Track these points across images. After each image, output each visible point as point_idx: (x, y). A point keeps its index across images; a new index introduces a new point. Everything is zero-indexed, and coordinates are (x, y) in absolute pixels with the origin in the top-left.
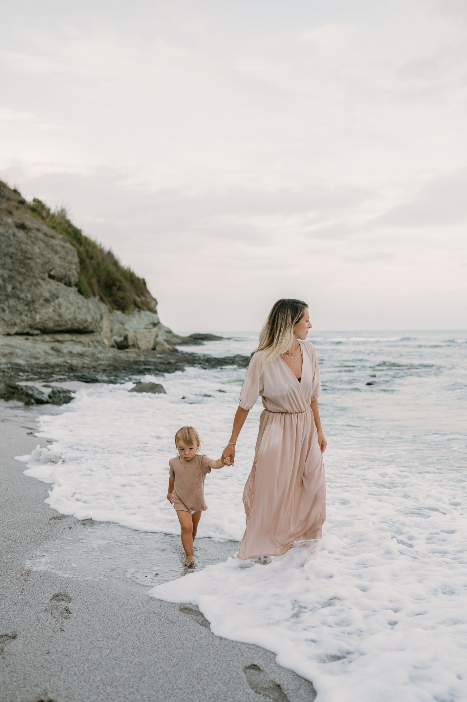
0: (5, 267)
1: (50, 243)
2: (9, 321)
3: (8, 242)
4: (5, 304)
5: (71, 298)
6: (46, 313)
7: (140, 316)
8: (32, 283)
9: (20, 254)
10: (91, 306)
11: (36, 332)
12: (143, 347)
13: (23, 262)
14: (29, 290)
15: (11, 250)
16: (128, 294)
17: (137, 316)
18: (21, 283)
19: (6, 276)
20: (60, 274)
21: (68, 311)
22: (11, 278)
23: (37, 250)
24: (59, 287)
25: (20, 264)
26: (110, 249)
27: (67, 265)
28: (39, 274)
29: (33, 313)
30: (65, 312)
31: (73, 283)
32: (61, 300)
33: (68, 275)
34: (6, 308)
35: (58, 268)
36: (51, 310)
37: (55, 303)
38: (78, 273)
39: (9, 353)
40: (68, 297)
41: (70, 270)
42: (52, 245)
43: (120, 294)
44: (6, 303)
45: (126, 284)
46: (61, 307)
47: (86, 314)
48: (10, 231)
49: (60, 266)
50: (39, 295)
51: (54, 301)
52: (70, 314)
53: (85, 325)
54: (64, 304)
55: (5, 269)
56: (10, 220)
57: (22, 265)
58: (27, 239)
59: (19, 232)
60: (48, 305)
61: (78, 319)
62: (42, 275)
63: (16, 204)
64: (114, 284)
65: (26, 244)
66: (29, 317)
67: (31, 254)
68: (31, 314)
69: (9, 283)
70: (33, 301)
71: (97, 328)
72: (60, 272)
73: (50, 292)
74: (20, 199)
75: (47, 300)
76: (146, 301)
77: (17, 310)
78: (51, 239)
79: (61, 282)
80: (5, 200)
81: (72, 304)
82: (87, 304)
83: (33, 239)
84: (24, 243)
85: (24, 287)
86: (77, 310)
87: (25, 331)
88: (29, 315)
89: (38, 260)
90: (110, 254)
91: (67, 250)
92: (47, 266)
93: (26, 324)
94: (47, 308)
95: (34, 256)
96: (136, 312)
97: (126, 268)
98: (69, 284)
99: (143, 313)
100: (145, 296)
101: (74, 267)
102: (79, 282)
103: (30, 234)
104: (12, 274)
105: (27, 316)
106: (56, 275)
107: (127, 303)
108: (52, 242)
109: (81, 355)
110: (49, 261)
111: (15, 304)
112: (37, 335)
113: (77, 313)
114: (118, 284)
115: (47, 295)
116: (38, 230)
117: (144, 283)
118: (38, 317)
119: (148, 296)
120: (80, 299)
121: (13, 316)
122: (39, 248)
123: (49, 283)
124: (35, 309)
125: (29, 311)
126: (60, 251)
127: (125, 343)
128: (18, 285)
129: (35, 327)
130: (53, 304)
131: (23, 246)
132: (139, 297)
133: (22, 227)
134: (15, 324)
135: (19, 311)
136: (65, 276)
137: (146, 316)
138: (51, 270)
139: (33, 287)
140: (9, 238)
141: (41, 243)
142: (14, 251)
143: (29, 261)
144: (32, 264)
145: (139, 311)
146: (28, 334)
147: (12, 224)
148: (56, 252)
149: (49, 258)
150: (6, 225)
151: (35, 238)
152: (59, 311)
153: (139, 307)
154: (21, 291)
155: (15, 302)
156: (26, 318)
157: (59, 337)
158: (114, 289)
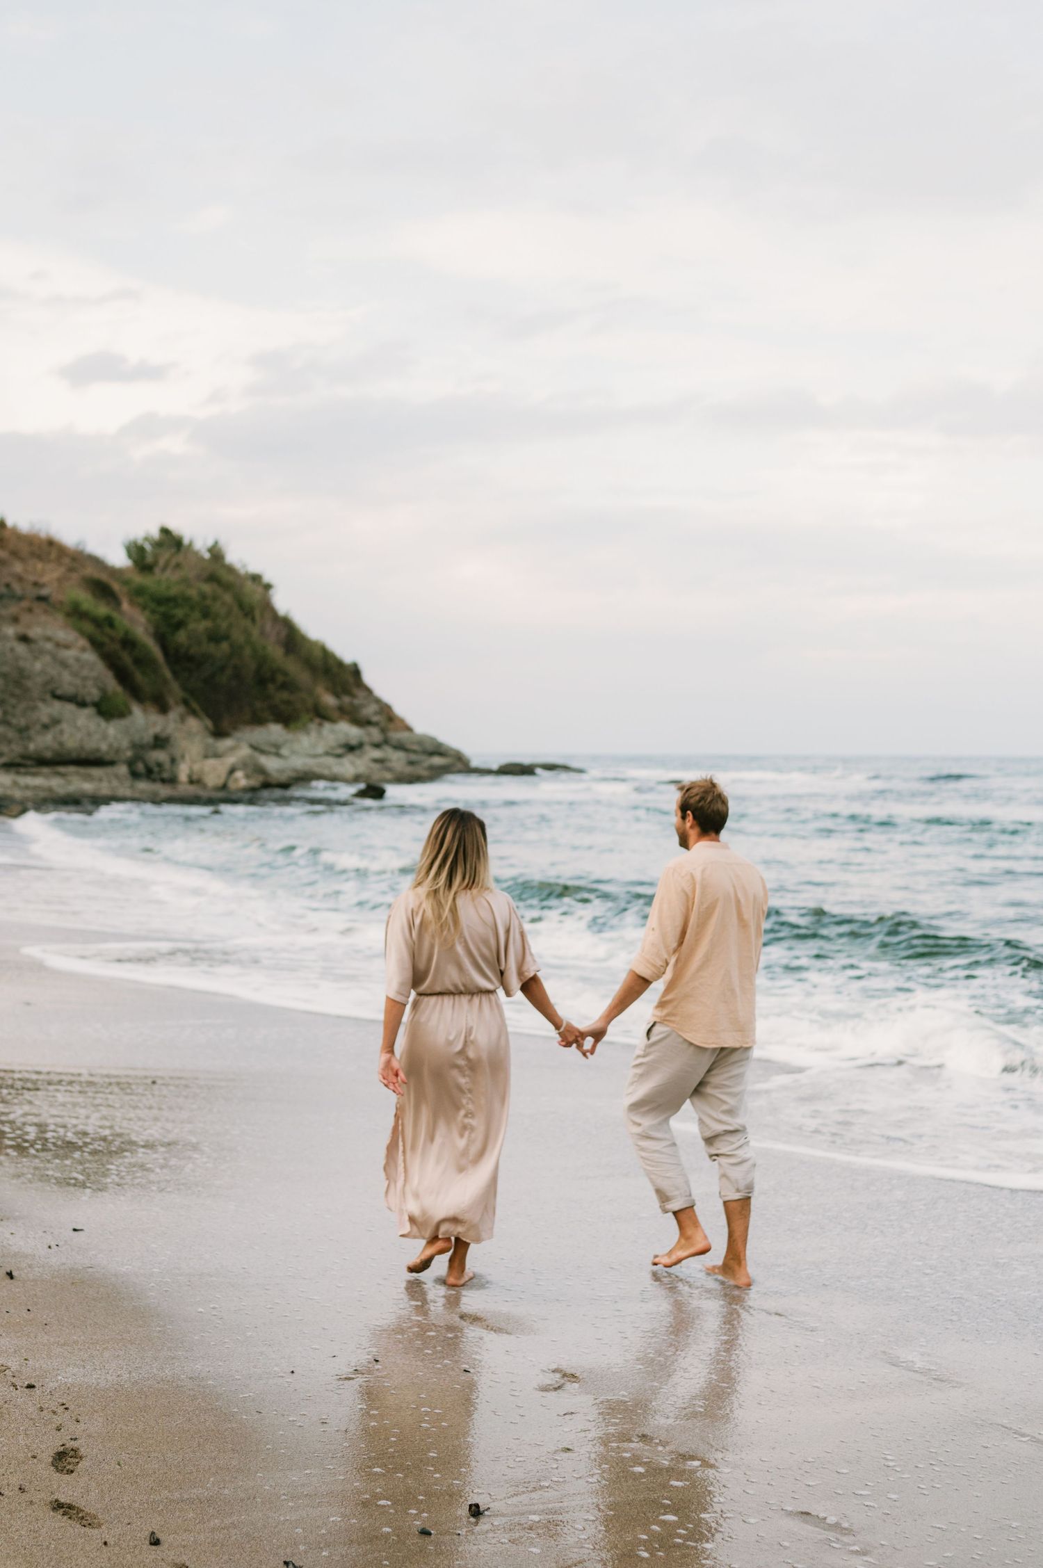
1: (60, 655)
5: (81, 722)
6: (44, 741)
7: (319, 733)
8: (29, 706)
9: (16, 672)
11: (29, 763)
13: (18, 683)
14: (23, 715)
16: (303, 695)
17: (314, 734)
20: (69, 693)
21: (73, 739)
23: (39, 667)
24: (67, 709)
25: (15, 684)
27: (78, 682)
28: (39, 695)
29: (27, 741)
30: (69, 740)
31: (89, 703)
33: (82, 693)
35: (66, 687)
36: (49, 737)
37: (56, 730)
40: (78, 720)
41: (85, 687)
42: (61, 659)
43: (285, 695)
45: (304, 677)
46: (64, 734)
47: (98, 741)
48: (8, 646)
49: (71, 683)
50: (36, 720)
51: (54, 727)
52: (76, 741)
53: (98, 755)
54: (69, 730)
56: (11, 631)
57: (17, 686)
58: (29, 653)
59: (19, 646)
60: (46, 732)
61: (88, 747)
62: (43, 695)
63: (30, 604)
64: (273, 680)
65: (26, 659)
66: (21, 746)
67: (30, 671)
68: (24, 743)
70: (27, 728)
71: (120, 757)
72: (70, 690)
73: (51, 715)
74: (40, 594)
75: (45, 727)
76: (352, 704)
78: (62, 650)
79: (71, 702)
80: (14, 601)
81: (79, 730)
82: (106, 728)
83: (35, 653)
84: (23, 659)
85: (17, 711)
86: (87, 736)
87: (15, 762)
88: (21, 743)
89: (38, 679)
92: (51, 685)
93: (16, 753)
94: (44, 735)
95: (34, 674)
96: (313, 727)
98: (82, 704)
99: (327, 726)
100: (353, 696)
101: (90, 683)
102: (99, 700)
103: (33, 647)
105: (18, 744)
106: (63, 694)
107: (297, 709)
108: (63, 654)
110: (55, 679)
113: (86, 741)
114: (280, 678)
115: (45, 719)
116: (48, 639)
118: (32, 745)
120: (95, 722)
122: (42, 663)
123: (51, 704)
124: (29, 736)
125: (21, 738)
126: (72, 665)
129: (29, 757)
130: (52, 730)
131: (22, 663)
132: (336, 697)
133: (24, 639)
135: (8, 738)
136: (78, 695)
137: (333, 731)
138: (56, 690)
139: (29, 711)
141: (47, 656)
142: (10, 670)
143: (26, 681)
145: (320, 725)
146: (19, 765)
147: (13, 636)
148: (66, 667)
151: (38, 651)
152: (60, 738)
153: (322, 717)
154: (14, 716)
156: (16, 747)
157: (62, 769)
158: (271, 688)
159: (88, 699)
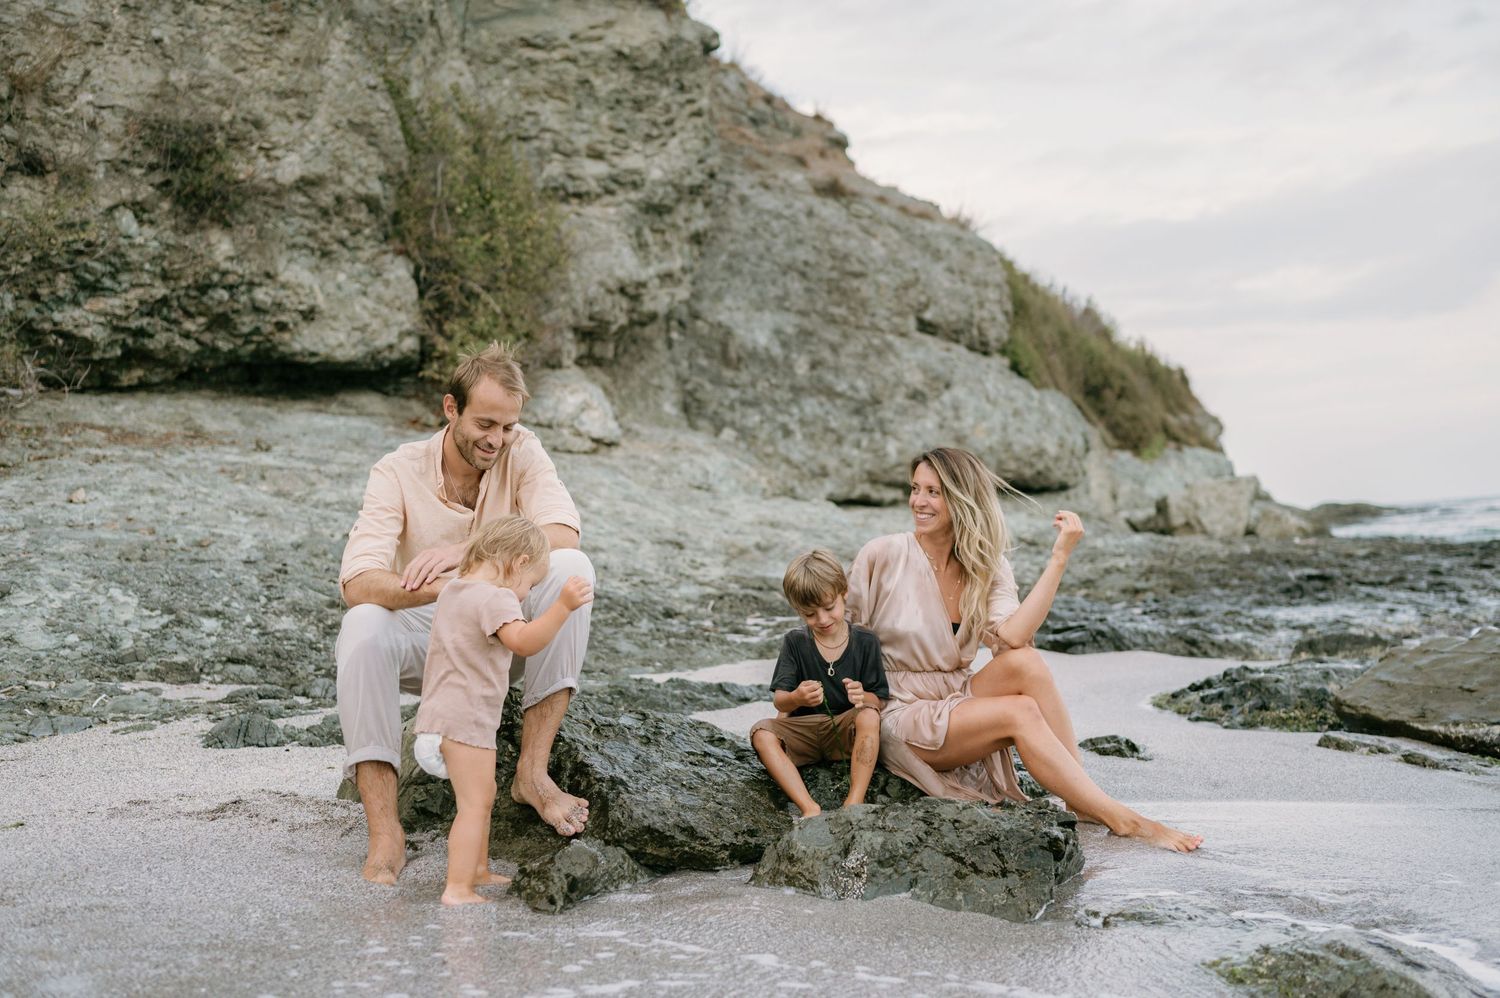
0: (787, 304)
1: (918, 232)
2: (804, 464)
3: (793, 233)
4: (791, 415)
5: (989, 386)
6: (918, 435)
7: (1182, 461)
8: (871, 345)
9: (829, 263)
10: (1051, 408)
11: (890, 494)
12: (1219, 530)
13: (838, 289)
14: (860, 369)
15: (802, 254)
16: (1146, 407)
17: (1174, 464)
18: (834, 349)
19: (790, 330)
20: (953, 318)
21: (984, 425)
22: (805, 334)
23: (877, 249)
24: (953, 355)
25: (829, 292)
26: (1089, 301)
27: (970, 290)
28: (888, 319)
29: (877, 436)
30: (974, 427)
31: (994, 344)
32: (959, 392)
33: (976, 320)
34: (793, 426)
35: (945, 302)
36: (930, 423)
37: (942, 403)
38: (1006, 313)
39: (758, 547)
40: (980, 381)
41: (981, 305)
42: (922, 236)
43: (1126, 408)
44: (795, 410)
45: (1139, 383)
46: (962, 413)
47: (1038, 431)
48: (799, 205)
49: (952, 294)
50: (892, 379)
51: (938, 397)
52: (990, 432)
53: (1040, 466)
54: (971, 404)
55: (788, 310)
56: (798, 177)
57: (836, 296)
58: (850, 222)
59: (825, 204)
60: (920, 410)
61: (1017, 448)
62: (897, 320)
63: (820, 143)
64: (1107, 384)
65: (846, 233)
66: (867, 450)
67: (860, 261)
68: (871, 440)
69: (800, 353)
70: (876, 401)
71: (1076, 475)
72: (952, 312)
73: (925, 371)
74: (833, 135)
75: (916, 396)
76: (1193, 423)
77: (828, 430)
78: (919, 221)
79: (957, 341)
80: (788, 136)
81: (994, 403)
82: (1041, 402)
83: (865, 222)
84: (838, 234)
85: (844, 360)
86: (1011, 420)
87: (856, 494)
88: (865, 443)
89: (882, 278)
90: (1089, 313)
91: (969, 247)
92: (912, 293)
93: (856, 469)
94: (918, 417)
95: (872, 266)
96: (1170, 449)
97: (1132, 345)
98: (982, 348)
99: (1188, 451)
100: (1190, 413)
101: (992, 294)
102: (1010, 341)
103: (855, 207)
104: (806, 323)
105: (858, 445)
106: (939, 320)
107: (1145, 429)
108: (923, 228)
109: (1032, 544)
110: (917, 280)
111: (819, 411)
112: (894, 503)
113: (1011, 430)
114: (1117, 383)
115: (916, 379)
116: (882, 199)
117: (1184, 380)
118: (892, 447)
119: (1196, 411)
120: (1017, 387)
121: (818, 448)
122: (884, 244)
123: (921, 343)
124: (881, 422)
125: (863, 430)
126: (948, 252)
127: (1161, 524)
128: (826, 354)
129: (887, 478)
130: (935, 405)
131: (837, 241)
132: (1175, 415)
133: (832, 190)
134: (824, 473)
135: (833, 431)
136: (969, 323)
137: (1198, 459)
138: (926, 306)
139: (873, 359)
140: (795, 223)
141: (891, 231)
142: (812, 258)
143: (855, 283)
144: (866, 290)
145: (1179, 449)
146: (865, 502)
147: (806, 187)
148: (937, 255)
149: (915, 270)
150: (786, 188)
151: (870, 217)
152: (956, 425)
153: (1176, 439)
154: (837, 370)
155: (821, 404)
156: (855, 452)
158: (1108, 394)
159: (996, 333)
